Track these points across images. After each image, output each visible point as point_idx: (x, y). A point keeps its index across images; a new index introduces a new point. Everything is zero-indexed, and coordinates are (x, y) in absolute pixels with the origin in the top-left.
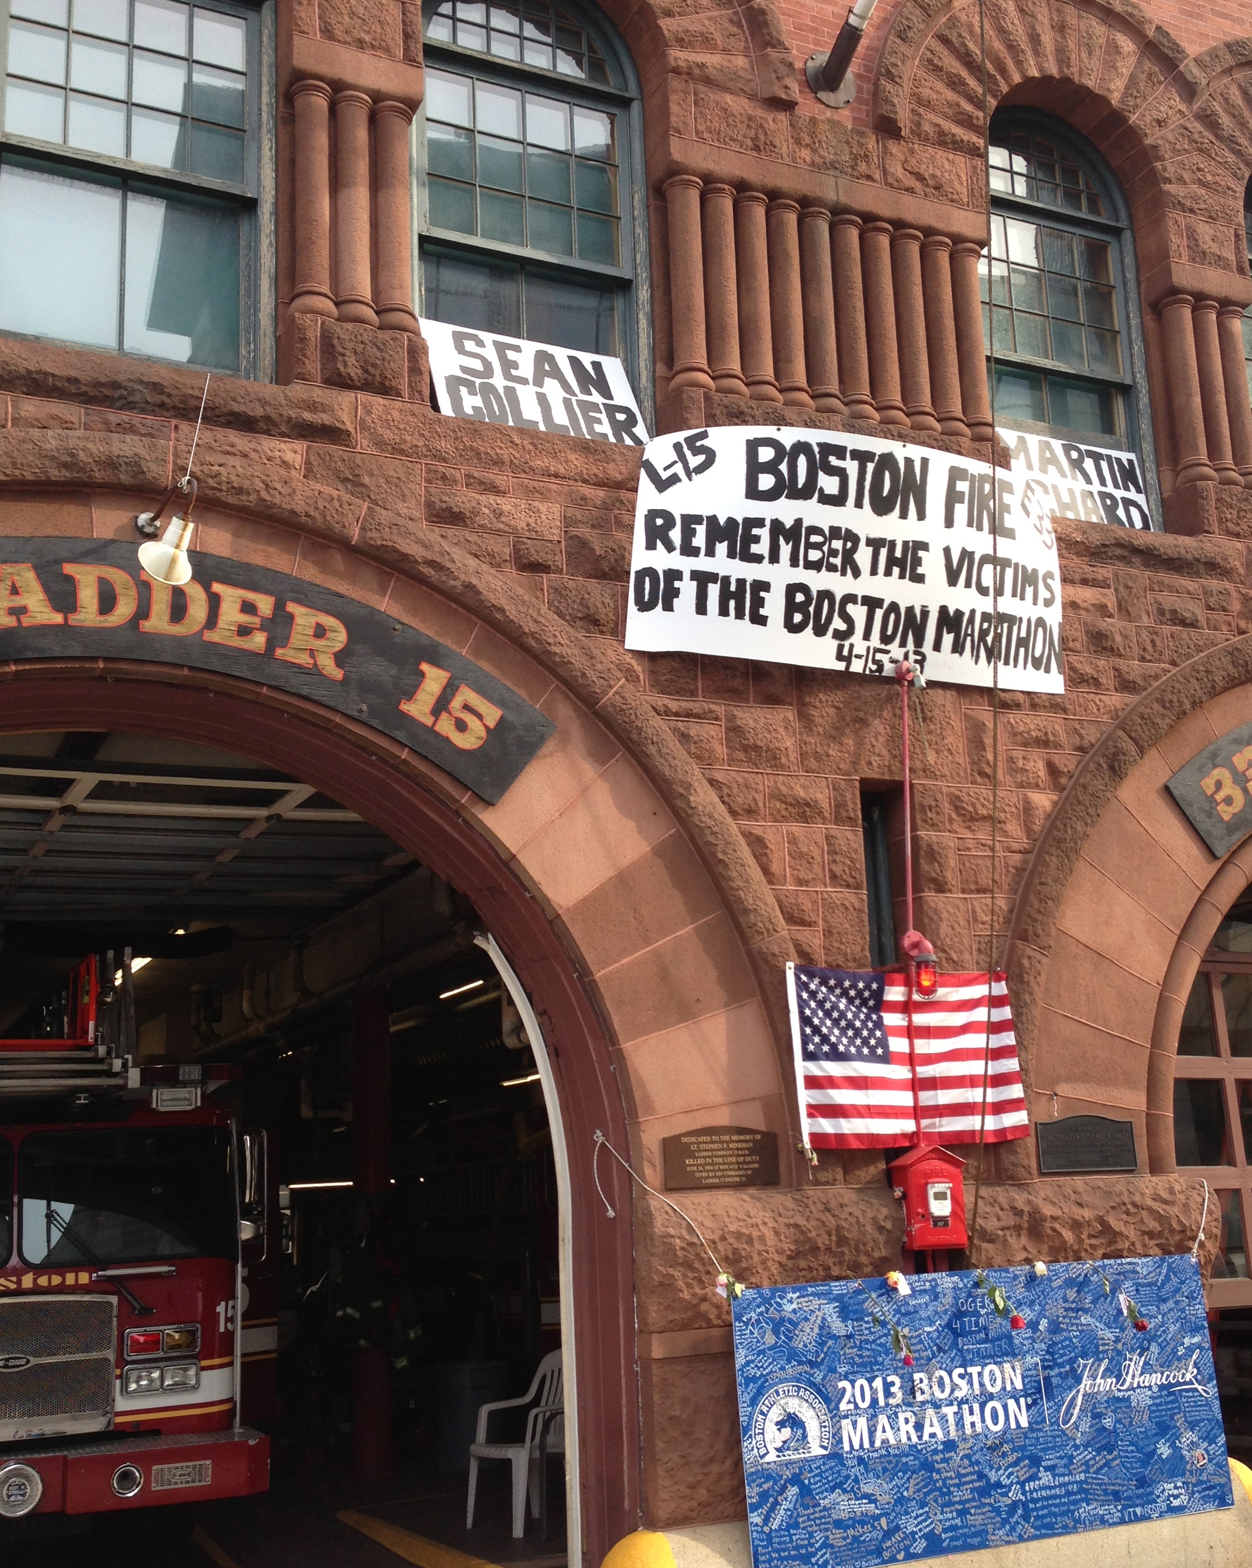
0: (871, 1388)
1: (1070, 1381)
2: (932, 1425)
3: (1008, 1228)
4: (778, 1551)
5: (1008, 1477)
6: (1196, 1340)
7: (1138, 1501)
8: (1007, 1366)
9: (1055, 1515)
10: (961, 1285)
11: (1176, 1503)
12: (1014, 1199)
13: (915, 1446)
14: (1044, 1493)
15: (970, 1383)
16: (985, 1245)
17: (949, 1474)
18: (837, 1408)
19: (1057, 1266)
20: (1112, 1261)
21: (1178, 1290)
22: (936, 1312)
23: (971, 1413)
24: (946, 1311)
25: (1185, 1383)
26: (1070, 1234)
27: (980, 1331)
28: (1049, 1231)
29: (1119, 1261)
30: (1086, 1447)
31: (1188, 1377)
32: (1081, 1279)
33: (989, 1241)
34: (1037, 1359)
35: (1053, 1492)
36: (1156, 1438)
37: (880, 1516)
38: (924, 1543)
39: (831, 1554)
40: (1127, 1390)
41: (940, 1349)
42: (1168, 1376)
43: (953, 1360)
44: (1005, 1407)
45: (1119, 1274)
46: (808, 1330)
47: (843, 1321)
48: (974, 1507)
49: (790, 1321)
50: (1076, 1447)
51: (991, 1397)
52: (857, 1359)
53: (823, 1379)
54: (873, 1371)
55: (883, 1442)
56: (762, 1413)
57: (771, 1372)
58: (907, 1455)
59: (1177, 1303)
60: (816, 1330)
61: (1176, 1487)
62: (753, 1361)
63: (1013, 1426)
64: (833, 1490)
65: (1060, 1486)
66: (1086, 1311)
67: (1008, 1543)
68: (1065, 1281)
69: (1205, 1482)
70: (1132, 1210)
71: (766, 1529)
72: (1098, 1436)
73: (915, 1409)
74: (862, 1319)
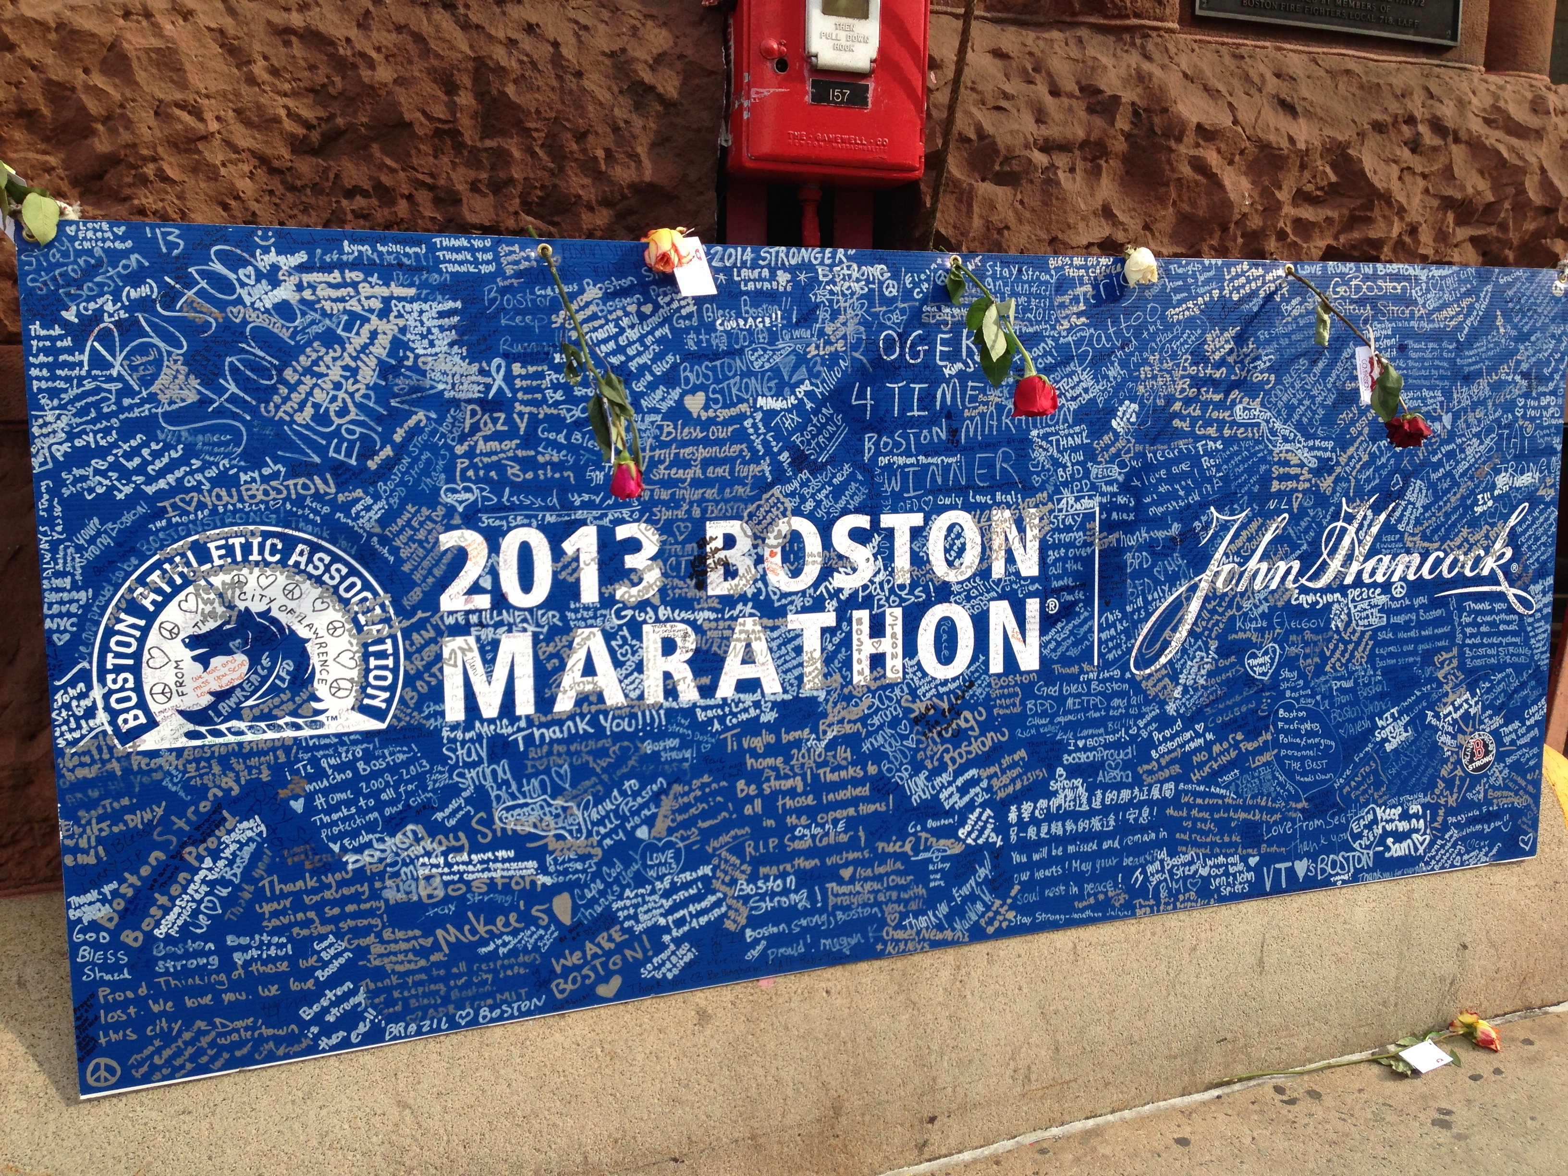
0: (557, 553)
1: (1175, 563)
2: (748, 659)
3: (1064, 147)
4: (176, 995)
5: (963, 790)
6: (1525, 480)
7: (1305, 847)
8: (1002, 518)
9: (1080, 878)
10: (891, 291)
11: (1398, 850)
12: (1096, 67)
13: (690, 711)
14: (1057, 828)
15: (886, 554)
16: (985, 188)
17: (787, 784)
18: (431, 602)
19: (1191, 266)
20: (1348, 268)
21: (1507, 355)
22: (801, 359)
23: (877, 629)
24: (835, 358)
25: (1479, 580)
26: (1245, 184)
27: (931, 421)
28: (1186, 170)
29: (1367, 269)
30: (1189, 722)
31: (1489, 565)
32: (1254, 305)
33: (1001, 179)
34: (1093, 504)
35: (1083, 825)
36: (1378, 705)
37: (550, 892)
38: (687, 954)
39: (372, 994)
40: (1323, 591)
41: (800, 461)
42: (1438, 562)
43: (837, 492)
44: (981, 623)
45: (1361, 302)
46: (336, 374)
47: (472, 357)
48: (856, 863)
49: (264, 338)
50: (1164, 721)
51: (944, 593)
52: (514, 470)
53: (384, 522)
54: (566, 505)
55: (582, 700)
56: (133, 608)
57: (179, 488)
58: (661, 735)
59: (1497, 387)
60: (368, 374)
61: (1405, 816)
62: (102, 452)
63: (996, 665)
64: (393, 826)
65: (1105, 811)
66: (1250, 389)
67: (936, 945)
68: (1209, 307)
69: (1479, 805)
70: (1429, 138)
71: (129, 937)
72: (1226, 696)
73: (701, 617)
74: (545, 358)
